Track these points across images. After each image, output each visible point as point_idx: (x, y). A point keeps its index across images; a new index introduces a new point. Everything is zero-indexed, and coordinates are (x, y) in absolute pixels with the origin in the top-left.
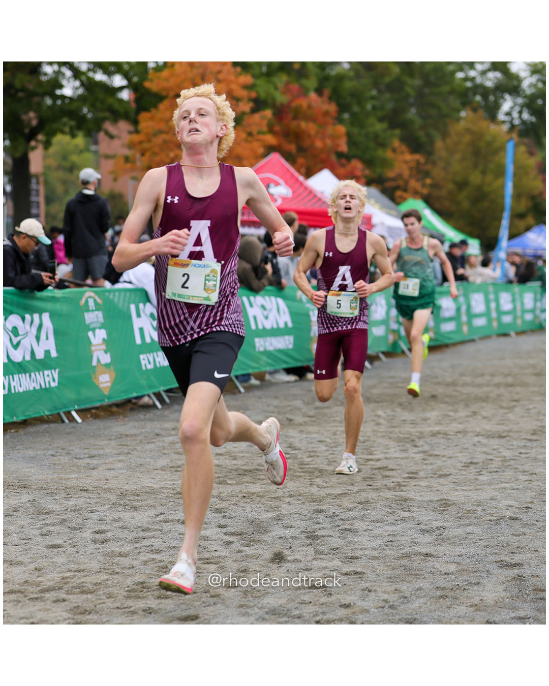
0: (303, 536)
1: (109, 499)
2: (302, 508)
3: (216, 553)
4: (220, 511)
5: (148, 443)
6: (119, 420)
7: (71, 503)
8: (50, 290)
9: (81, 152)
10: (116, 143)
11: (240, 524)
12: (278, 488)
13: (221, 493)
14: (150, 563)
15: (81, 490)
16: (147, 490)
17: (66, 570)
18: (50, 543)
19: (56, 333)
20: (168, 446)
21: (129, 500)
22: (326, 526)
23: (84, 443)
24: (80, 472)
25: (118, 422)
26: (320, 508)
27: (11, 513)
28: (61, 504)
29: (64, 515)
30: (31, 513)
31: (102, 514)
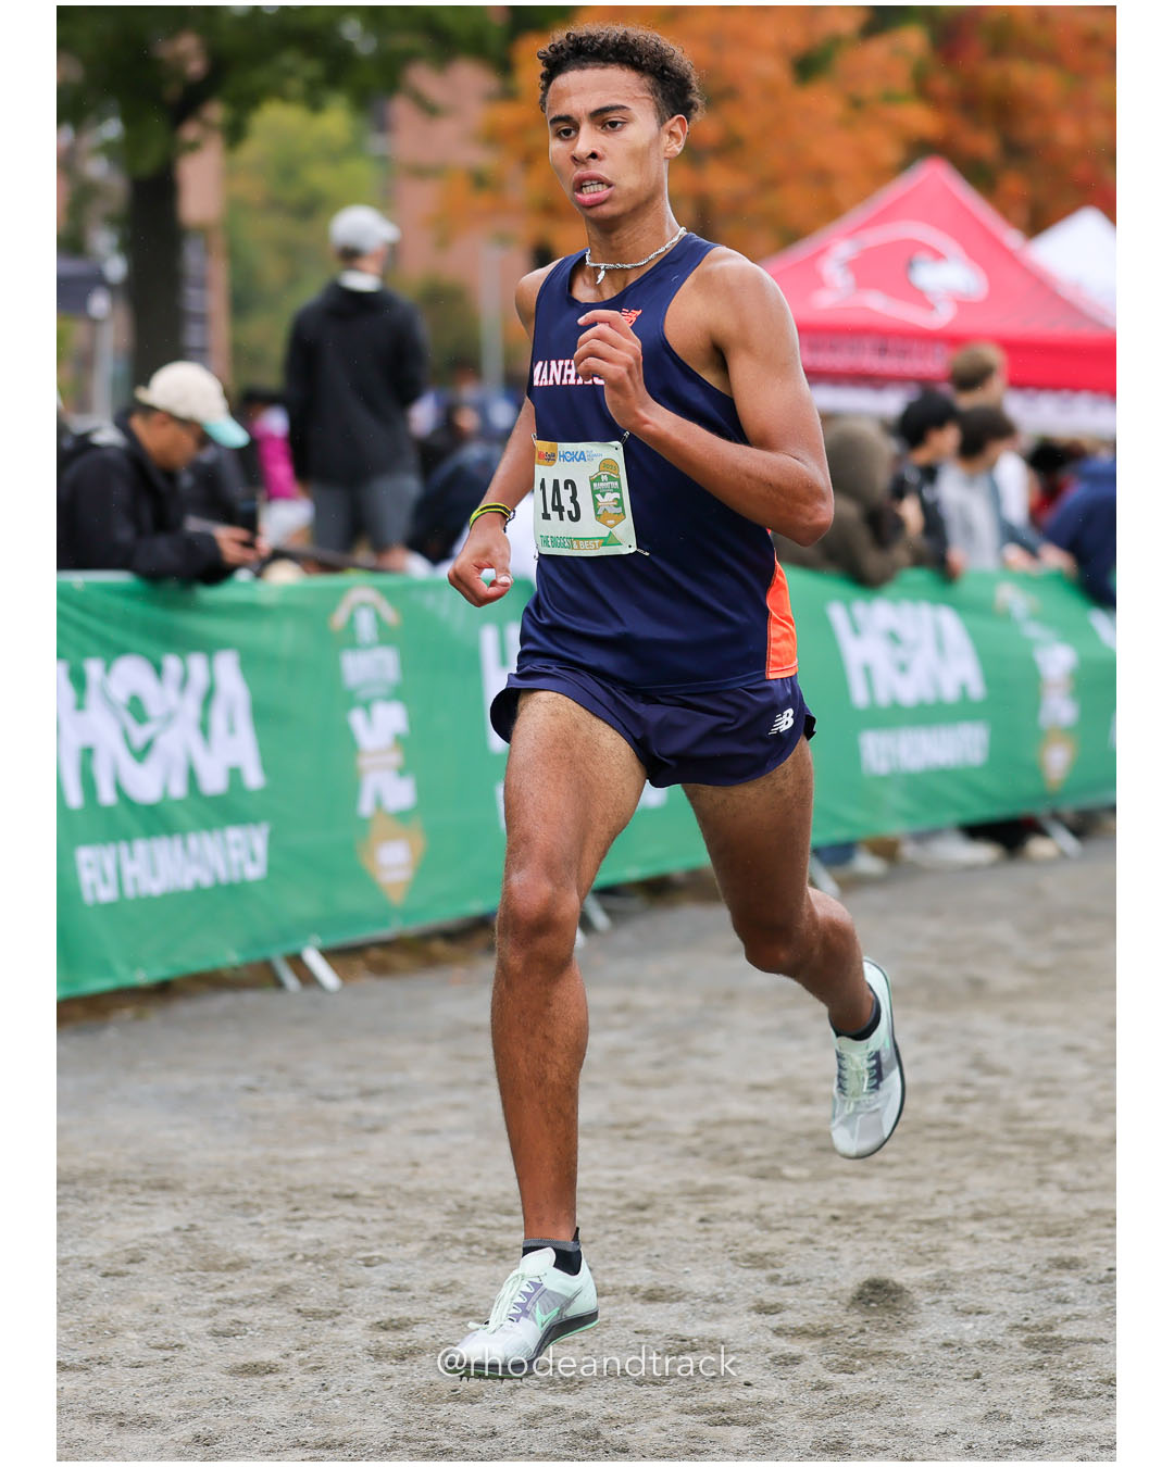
0: (1016, 1340)
1: (421, 1225)
2: (1012, 1255)
3: (750, 1391)
4: (760, 1263)
7: (307, 1234)
8: (244, 585)
9: (336, 155)
10: (447, 130)
11: (821, 1302)
12: (940, 1192)
13: (762, 1206)
14: (545, 1420)
15: (336, 1196)
17: (288, 1442)
18: (242, 1360)
19: (262, 715)
21: (483, 1227)
22: (1088, 1308)
23: (345, 1052)
24: (333, 1142)
26: (1068, 1253)
27: (123, 1268)
28: (273, 1239)
29: (284, 1273)
30: (183, 1267)
31: (401, 1270)
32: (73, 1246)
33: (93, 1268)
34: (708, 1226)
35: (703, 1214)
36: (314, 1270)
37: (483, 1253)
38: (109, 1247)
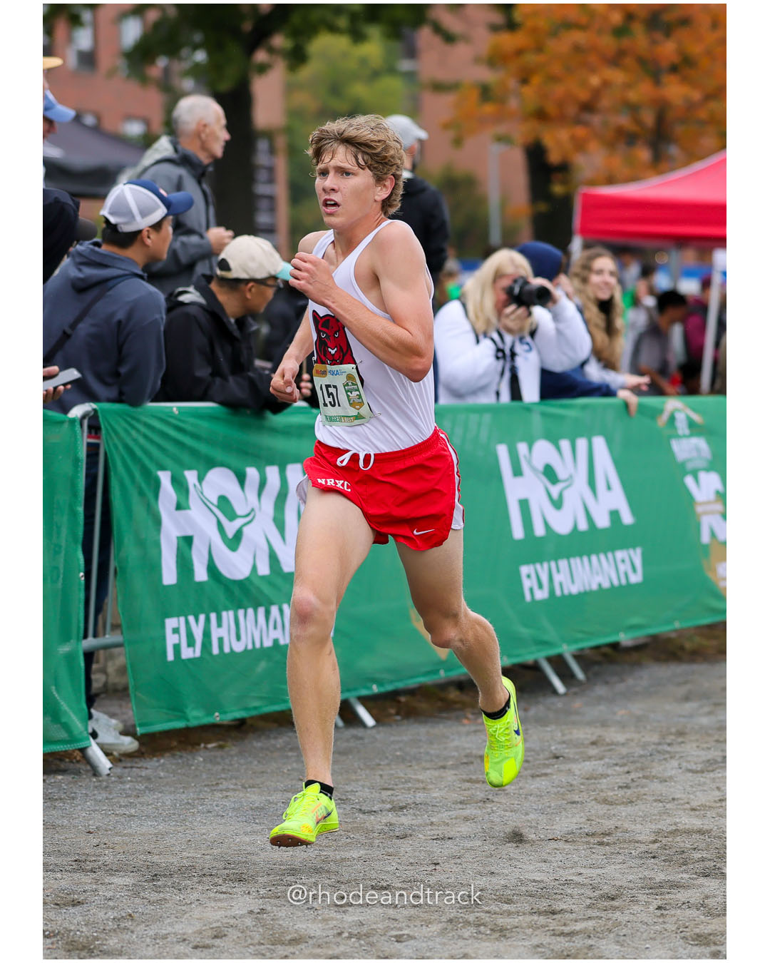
1: (440, 910)
4: (705, 941)
5: (533, 776)
6: (465, 721)
8: (300, 409)
9: (375, 75)
10: (462, 52)
13: (707, 897)
15: (373, 887)
16: (532, 887)
20: (582, 784)
21: (488, 912)
23: (381, 776)
24: (371, 845)
25: (464, 725)
27: (208, 942)
28: (325, 920)
29: (335, 947)
30: (256, 941)
31: (424, 945)
32: (171, 925)
33: (187, 942)
34: (663, 912)
35: (660, 903)
36: (357, 945)
37: (488, 932)
38: (198, 926)
